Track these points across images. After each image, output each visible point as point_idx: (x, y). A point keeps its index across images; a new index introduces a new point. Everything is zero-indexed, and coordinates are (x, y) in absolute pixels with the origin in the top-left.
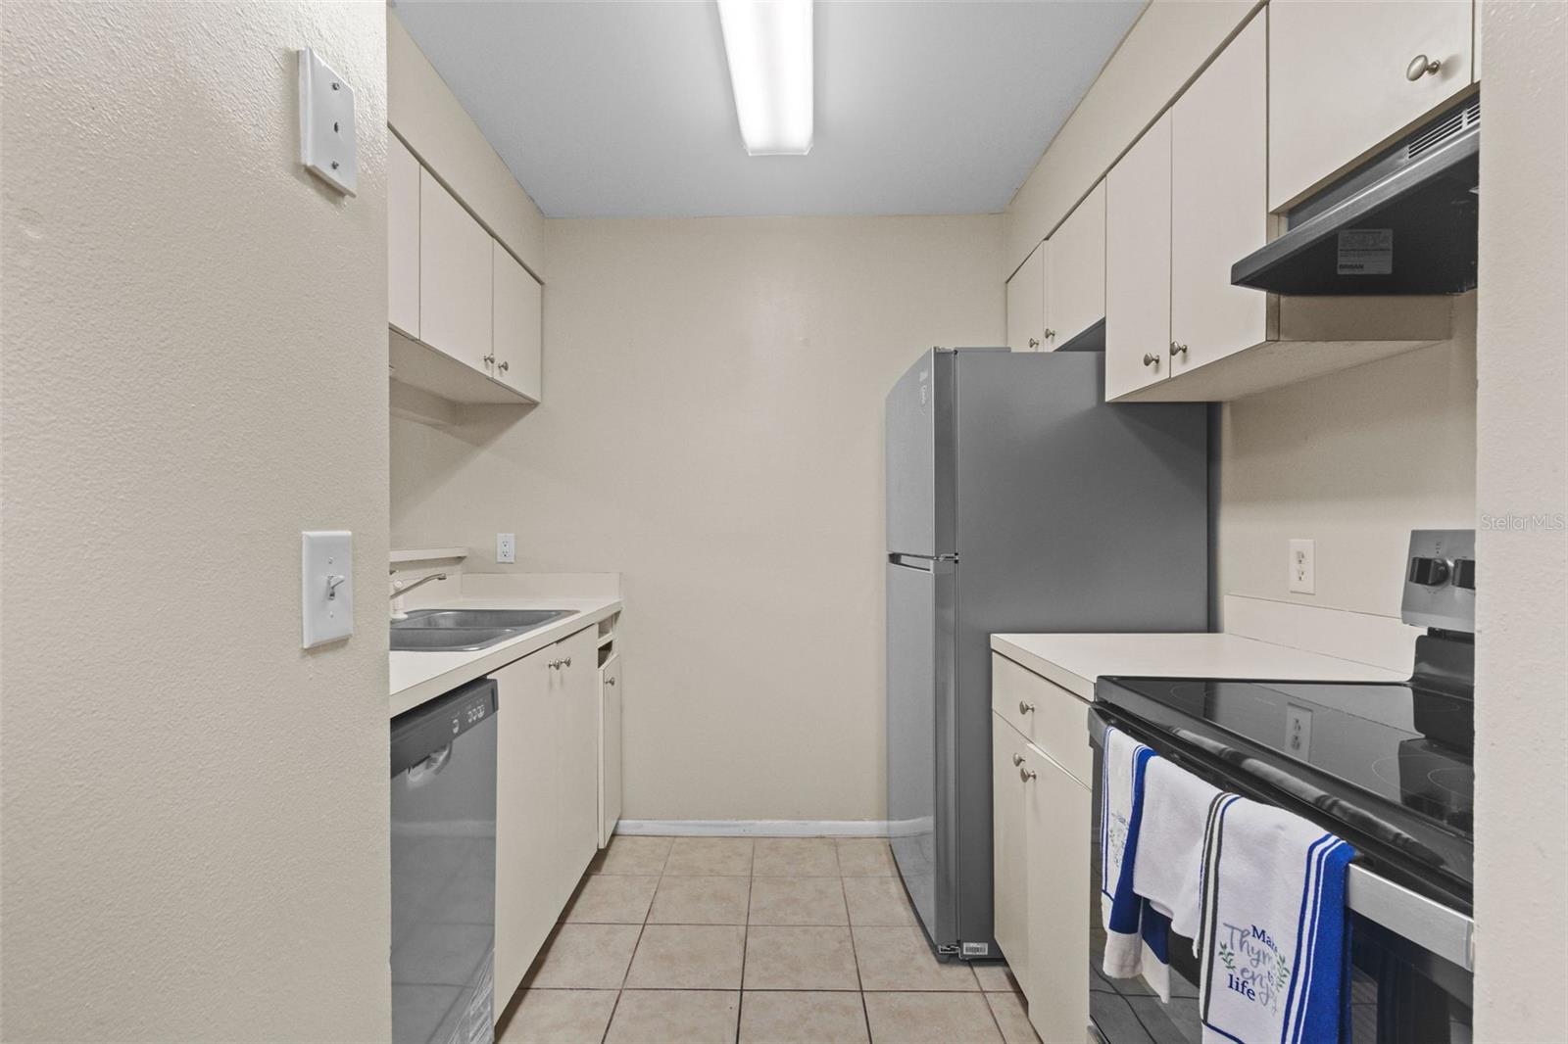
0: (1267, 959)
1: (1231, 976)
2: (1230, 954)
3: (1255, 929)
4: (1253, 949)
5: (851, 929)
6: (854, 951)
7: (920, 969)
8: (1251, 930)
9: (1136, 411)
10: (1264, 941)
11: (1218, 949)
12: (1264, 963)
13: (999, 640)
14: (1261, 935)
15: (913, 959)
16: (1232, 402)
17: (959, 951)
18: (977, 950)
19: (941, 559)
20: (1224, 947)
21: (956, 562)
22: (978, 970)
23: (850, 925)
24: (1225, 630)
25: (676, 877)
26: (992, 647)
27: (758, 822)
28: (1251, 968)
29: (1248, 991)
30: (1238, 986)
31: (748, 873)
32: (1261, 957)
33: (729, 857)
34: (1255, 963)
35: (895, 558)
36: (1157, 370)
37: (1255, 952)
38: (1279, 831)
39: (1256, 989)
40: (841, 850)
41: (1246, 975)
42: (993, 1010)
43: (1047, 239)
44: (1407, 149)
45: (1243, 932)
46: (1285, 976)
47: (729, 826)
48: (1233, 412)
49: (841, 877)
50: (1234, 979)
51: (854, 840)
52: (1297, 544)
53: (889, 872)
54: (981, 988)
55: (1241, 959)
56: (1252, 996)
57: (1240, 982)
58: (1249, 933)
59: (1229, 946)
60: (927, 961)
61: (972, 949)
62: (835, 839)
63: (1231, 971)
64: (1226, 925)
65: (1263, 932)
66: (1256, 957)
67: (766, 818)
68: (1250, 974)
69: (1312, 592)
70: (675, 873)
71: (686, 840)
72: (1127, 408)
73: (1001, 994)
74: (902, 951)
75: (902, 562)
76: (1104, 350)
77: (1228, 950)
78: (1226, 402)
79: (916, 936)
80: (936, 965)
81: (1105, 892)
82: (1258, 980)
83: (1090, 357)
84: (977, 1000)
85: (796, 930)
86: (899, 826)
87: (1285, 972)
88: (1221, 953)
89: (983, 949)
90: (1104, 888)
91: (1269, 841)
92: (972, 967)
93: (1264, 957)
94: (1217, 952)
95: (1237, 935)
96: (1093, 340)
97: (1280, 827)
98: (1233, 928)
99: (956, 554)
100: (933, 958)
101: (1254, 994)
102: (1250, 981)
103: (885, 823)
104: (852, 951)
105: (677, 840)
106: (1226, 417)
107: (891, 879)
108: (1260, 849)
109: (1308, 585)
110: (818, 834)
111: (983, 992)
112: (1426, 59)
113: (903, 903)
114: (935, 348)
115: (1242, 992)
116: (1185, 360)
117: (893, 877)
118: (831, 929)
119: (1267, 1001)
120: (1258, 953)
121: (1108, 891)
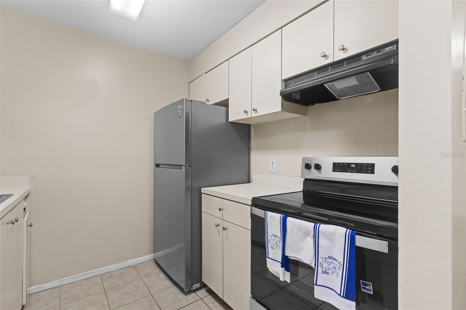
0: (333, 263)
1: (323, 270)
2: (323, 265)
3: (329, 256)
4: (328, 262)
5: (152, 296)
6: (157, 303)
7: (180, 300)
8: (328, 257)
9: (236, 125)
10: (331, 259)
11: (319, 264)
12: (332, 264)
13: (203, 190)
14: (330, 258)
15: (177, 297)
16: (254, 126)
17: (192, 289)
18: (197, 286)
19: (187, 166)
20: (321, 263)
21: (191, 166)
22: (197, 292)
23: (151, 295)
24: (253, 182)
25: (68, 303)
26: (202, 192)
27: (102, 268)
28: (328, 267)
29: (327, 273)
30: (325, 272)
31: (103, 290)
32: (331, 263)
33: (91, 286)
34: (329, 265)
35: (157, 165)
36: (247, 114)
37: (329, 262)
38: (336, 231)
39: (330, 271)
40: (138, 269)
41: (326, 269)
42: (206, 303)
43: (206, 73)
44: (316, 72)
45: (325, 258)
46: (341, 266)
47: (88, 274)
48: (254, 127)
49: (142, 278)
50: (323, 271)
51: (141, 264)
52: (272, 160)
53: (158, 270)
54: (200, 298)
55: (325, 265)
56: (328, 274)
57: (325, 271)
58: (327, 258)
59: (322, 263)
60: (181, 296)
61: (195, 287)
62: (134, 265)
63: (322, 269)
64: (321, 258)
65: (331, 257)
66: (329, 264)
67: (105, 266)
68: (328, 268)
69: (275, 171)
70: (67, 301)
71: (68, 285)
72: (233, 124)
73: (206, 297)
74: (172, 296)
75: (160, 167)
76: (228, 107)
77: (322, 264)
78: (252, 125)
79: (175, 289)
80: (184, 296)
81: (268, 257)
82: (330, 269)
83: (224, 108)
84: (200, 302)
85: (132, 304)
86: (158, 254)
87: (341, 265)
88: (320, 265)
89: (198, 285)
90: (267, 256)
91: (333, 234)
92: (195, 292)
93: (332, 263)
94: (319, 265)
95: (324, 259)
96: (225, 104)
97: (336, 230)
98: (323, 258)
99: (191, 164)
100: (183, 294)
101: (329, 273)
102: (328, 270)
103: (153, 255)
104: (156, 303)
105: (62, 287)
106: (252, 128)
107: (159, 273)
108: (331, 237)
109: (274, 170)
110: (127, 266)
111: (201, 299)
112: (325, 53)
113: (167, 280)
114: (185, 98)
115: (325, 274)
116: (256, 113)
117: (160, 272)
118: (145, 298)
119: (333, 274)
120: (330, 263)
121: (269, 257)
